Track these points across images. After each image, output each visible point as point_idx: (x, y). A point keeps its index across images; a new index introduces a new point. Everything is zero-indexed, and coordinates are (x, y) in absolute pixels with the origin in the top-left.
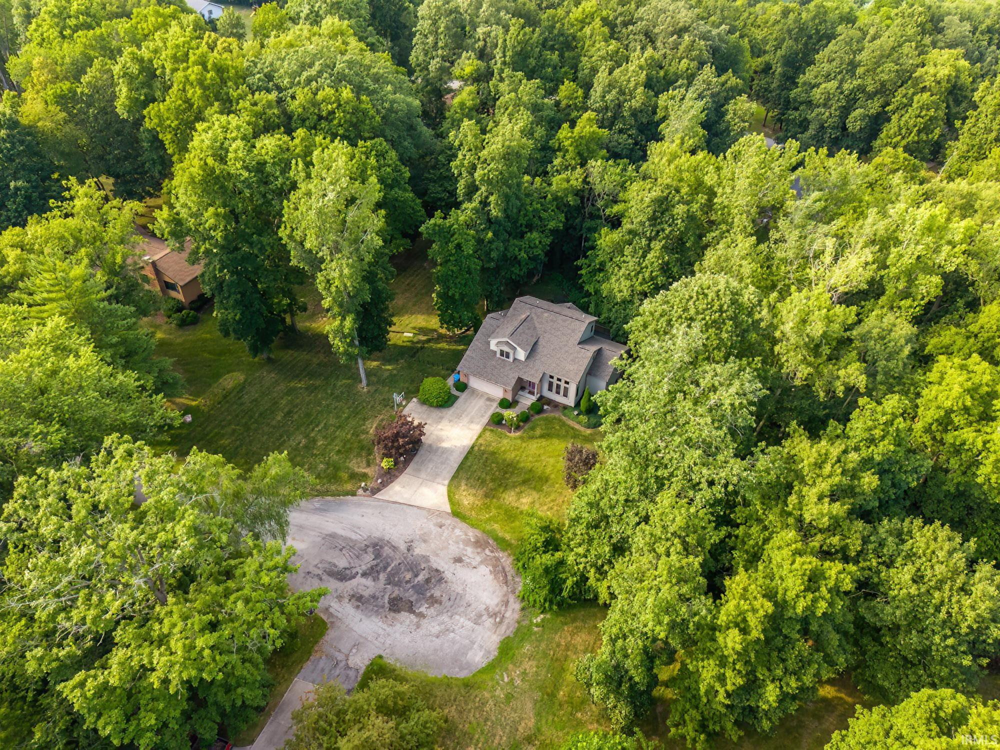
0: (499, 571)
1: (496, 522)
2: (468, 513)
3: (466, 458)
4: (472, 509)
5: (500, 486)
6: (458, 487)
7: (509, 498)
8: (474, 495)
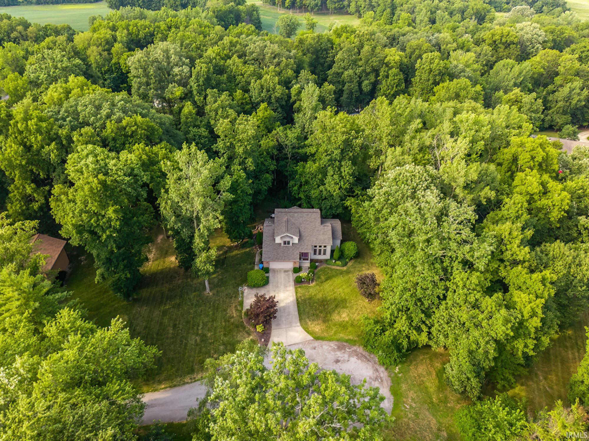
0: (360, 357)
1: (340, 333)
2: (322, 335)
3: (298, 307)
4: (323, 332)
5: (326, 313)
6: (306, 324)
7: (336, 317)
8: (318, 324)
